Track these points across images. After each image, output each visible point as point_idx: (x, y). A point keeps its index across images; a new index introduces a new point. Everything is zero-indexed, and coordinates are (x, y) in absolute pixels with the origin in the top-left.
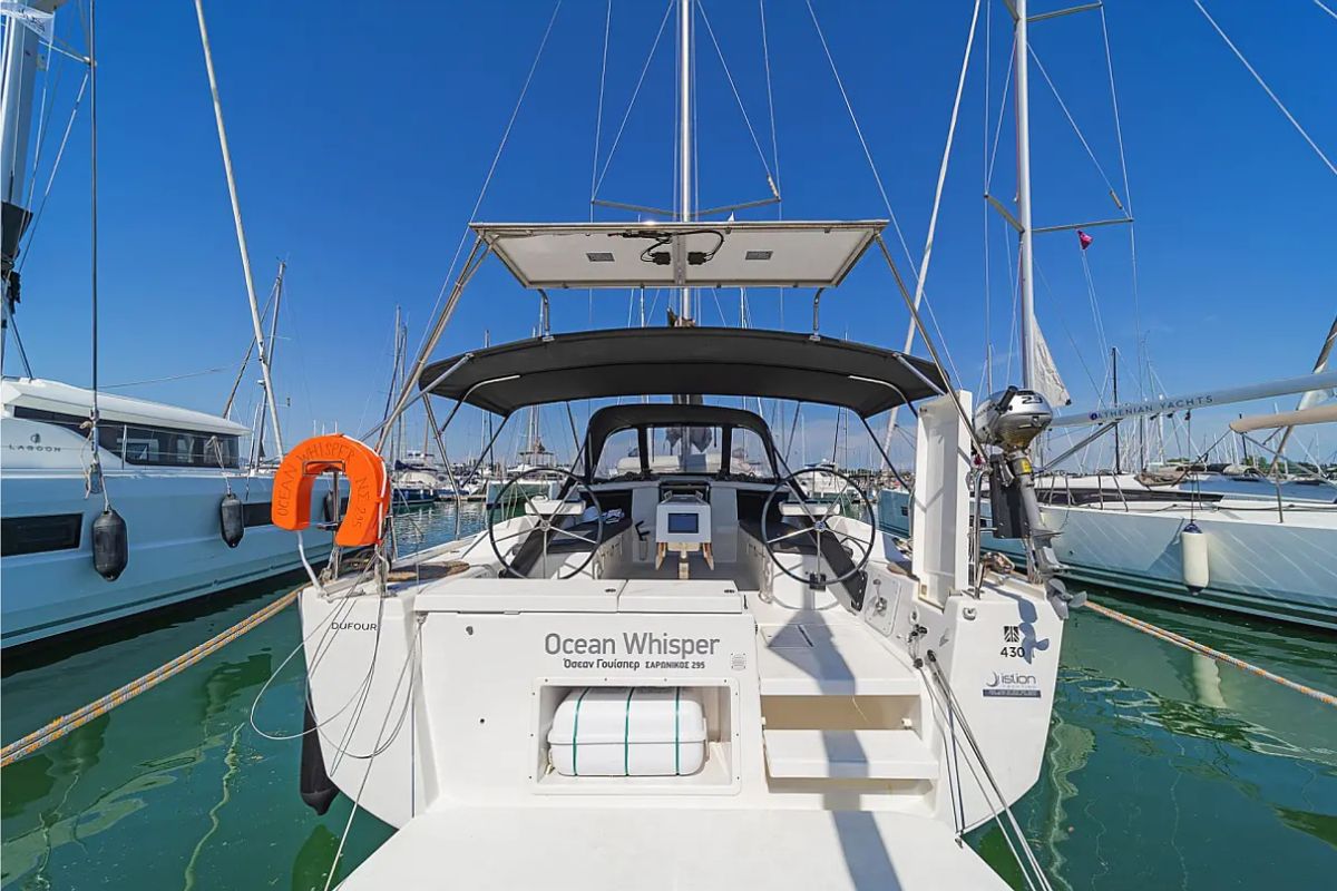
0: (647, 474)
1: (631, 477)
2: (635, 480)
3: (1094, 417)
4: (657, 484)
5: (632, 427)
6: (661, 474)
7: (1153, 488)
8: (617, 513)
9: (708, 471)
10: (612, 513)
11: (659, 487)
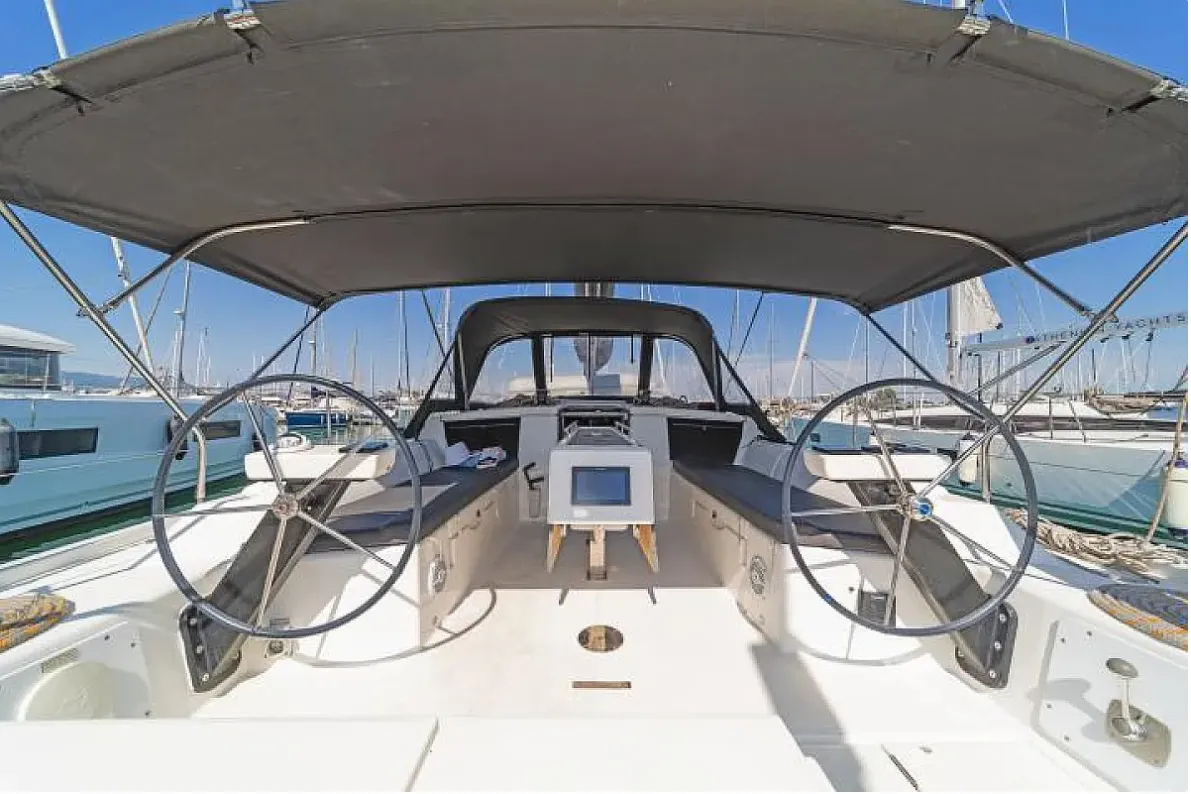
0: (542, 398)
1: (521, 400)
2: (525, 405)
3: (1030, 340)
4: (554, 410)
5: (525, 336)
6: (561, 397)
7: (1115, 416)
8: (496, 452)
9: (623, 394)
10: (487, 452)
11: (559, 415)
